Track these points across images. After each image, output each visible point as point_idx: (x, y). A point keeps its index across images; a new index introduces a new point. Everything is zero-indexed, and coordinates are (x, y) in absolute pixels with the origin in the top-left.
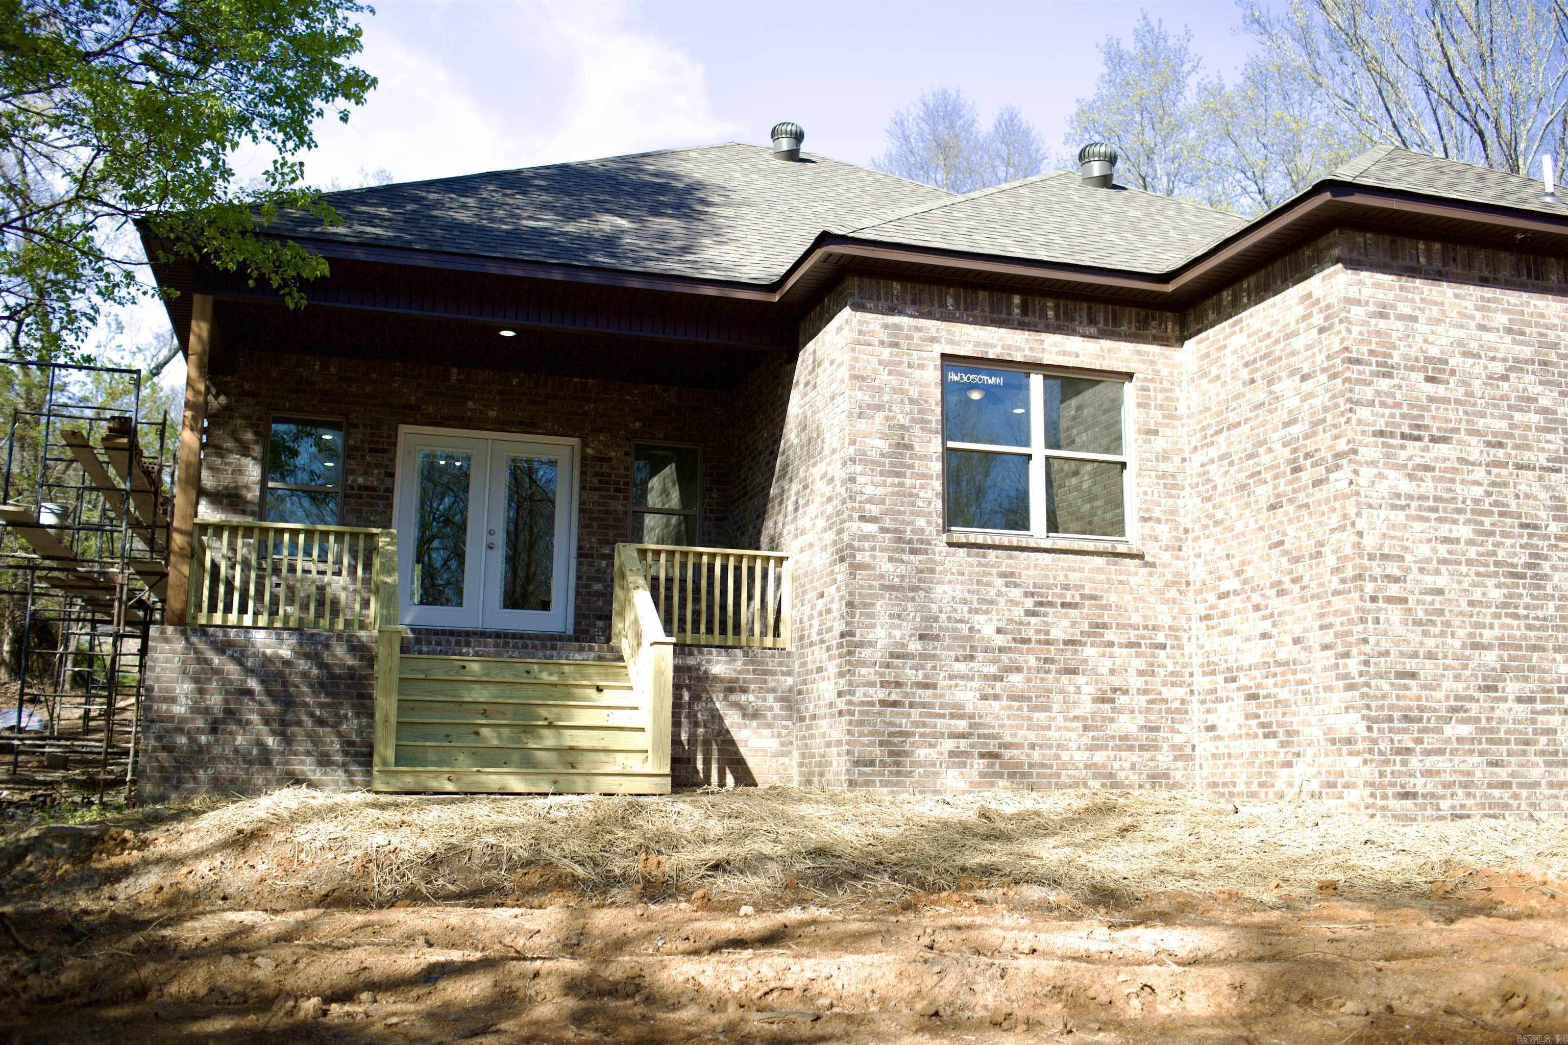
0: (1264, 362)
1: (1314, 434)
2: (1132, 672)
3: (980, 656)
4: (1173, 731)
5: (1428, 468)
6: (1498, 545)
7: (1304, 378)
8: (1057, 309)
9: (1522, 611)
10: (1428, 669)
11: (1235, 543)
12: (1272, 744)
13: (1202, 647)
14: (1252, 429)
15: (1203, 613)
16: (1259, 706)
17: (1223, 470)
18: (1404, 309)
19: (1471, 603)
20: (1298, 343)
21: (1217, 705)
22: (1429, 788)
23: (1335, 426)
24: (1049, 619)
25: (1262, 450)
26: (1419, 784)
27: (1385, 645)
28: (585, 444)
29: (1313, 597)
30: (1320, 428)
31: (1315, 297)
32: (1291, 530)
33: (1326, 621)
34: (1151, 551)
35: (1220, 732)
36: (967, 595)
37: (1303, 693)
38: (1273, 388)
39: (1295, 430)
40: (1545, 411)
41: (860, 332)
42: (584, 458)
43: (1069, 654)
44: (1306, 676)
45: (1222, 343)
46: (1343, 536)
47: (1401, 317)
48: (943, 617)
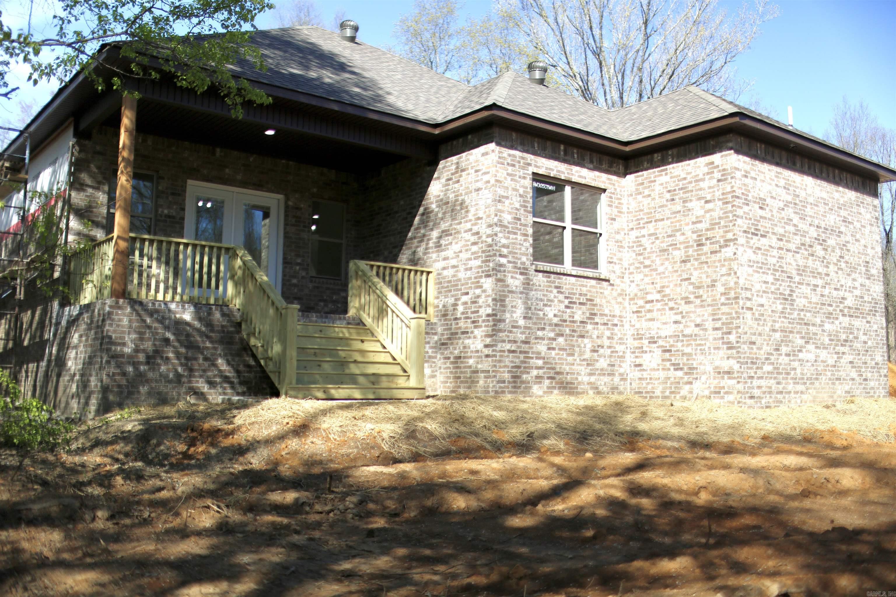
0: (681, 192)
1: (713, 229)
2: (605, 338)
3: (547, 328)
4: (620, 366)
5: (760, 249)
6: (780, 285)
7: (707, 202)
8: (578, 153)
9: (787, 316)
10: (759, 340)
11: (658, 277)
12: (680, 374)
13: (634, 326)
14: (672, 223)
15: (635, 310)
16: (671, 355)
17: (651, 241)
18: (753, 174)
19: (772, 311)
20: (703, 185)
21: (643, 355)
22: (758, 395)
23: (726, 227)
24: (574, 310)
25: (678, 234)
26: (757, 392)
27: (746, 329)
28: (287, 199)
29: (709, 305)
30: (717, 227)
31: (716, 164)
32: (696, 274)
33: (716, 317)
34: (613, 278)
35: (644, 367)
36: (542, 297)
37: (701, 350)
38: (686, 205)
39: (699, 226)
40: (795, 225)
41: (500, 157)
42: (287, 207)
43: (581, 328)
44: (703, 342)
45: (652, 179)
46: (730, 278)
47: (752, 178)
48: (533, 308)
